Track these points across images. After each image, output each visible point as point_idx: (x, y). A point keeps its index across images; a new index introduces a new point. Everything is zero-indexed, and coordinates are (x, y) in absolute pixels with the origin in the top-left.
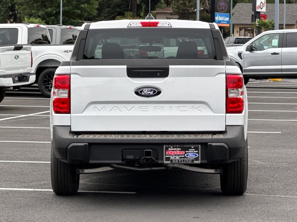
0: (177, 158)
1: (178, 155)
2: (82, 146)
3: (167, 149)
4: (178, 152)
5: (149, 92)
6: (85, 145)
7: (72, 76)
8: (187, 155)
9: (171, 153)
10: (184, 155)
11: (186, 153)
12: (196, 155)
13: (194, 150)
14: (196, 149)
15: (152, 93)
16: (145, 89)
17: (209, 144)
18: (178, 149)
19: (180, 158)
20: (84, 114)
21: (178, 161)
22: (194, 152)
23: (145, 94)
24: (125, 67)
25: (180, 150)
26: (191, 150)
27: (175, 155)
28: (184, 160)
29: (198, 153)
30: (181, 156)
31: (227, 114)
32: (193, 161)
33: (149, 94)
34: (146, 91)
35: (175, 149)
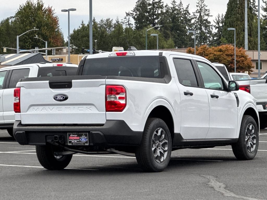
0: (76, 141)
1: (76, 140)
2: (21, 133)
3: (69, 136)
4: (76, 138)
5: (60, 98)
6: (23, 132)
7: (21, 88)
8: (81, 140)
9: (72, 138)
10: (79, 140)
11: (80, 138)
12: (86, 140)
13: (85, 136)
14: (86, 135)
15: (62, 98)
16: (58, 96)
17: (91, 132)
18: (76, 136)
19: (77, 141)
20: (28, 113)
21: (76, 144)
22: (85, 137)
23: (58, 99)
24: (48, 81)
25: (77, 136)
26: (83, 136)
27: (74, 140)
28: (79, 143)
29: (87, 138)
30: (78, 140)
31: (107, 112)
32: (84, 143)
33: (61, 99)
34: (59, 97)
35: (74, 136)
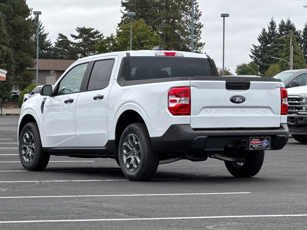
0: (257, 146)
1: (258, 144)
2: (204, 138)
3: (251, 140)
4: (257, 142)
5: (240, 100)
6: (206, 137)
7: (191, 88)
8: (262, 144)
9: (254, 142)
10: (261, 144)
11: (262, 142)
12: (267, 144)
14: (268, 139)
15: (241, 100)
16: (237, 98)
17: (277, 135)
18: (258, 140)
19: (259, 146)
20: (199, 115)
21: (258, 148)
22: (267, 141)
23: (237, 101)
24: (225, 82)
25: (259, 141)
26: (265, 140)
27: (256, 144)
28: (261, 148)
29: (269, 142)
31: (282, 116)
32: (266, 148)
33: (240, 101)
34: (238, 99)
35: (256, 140)
